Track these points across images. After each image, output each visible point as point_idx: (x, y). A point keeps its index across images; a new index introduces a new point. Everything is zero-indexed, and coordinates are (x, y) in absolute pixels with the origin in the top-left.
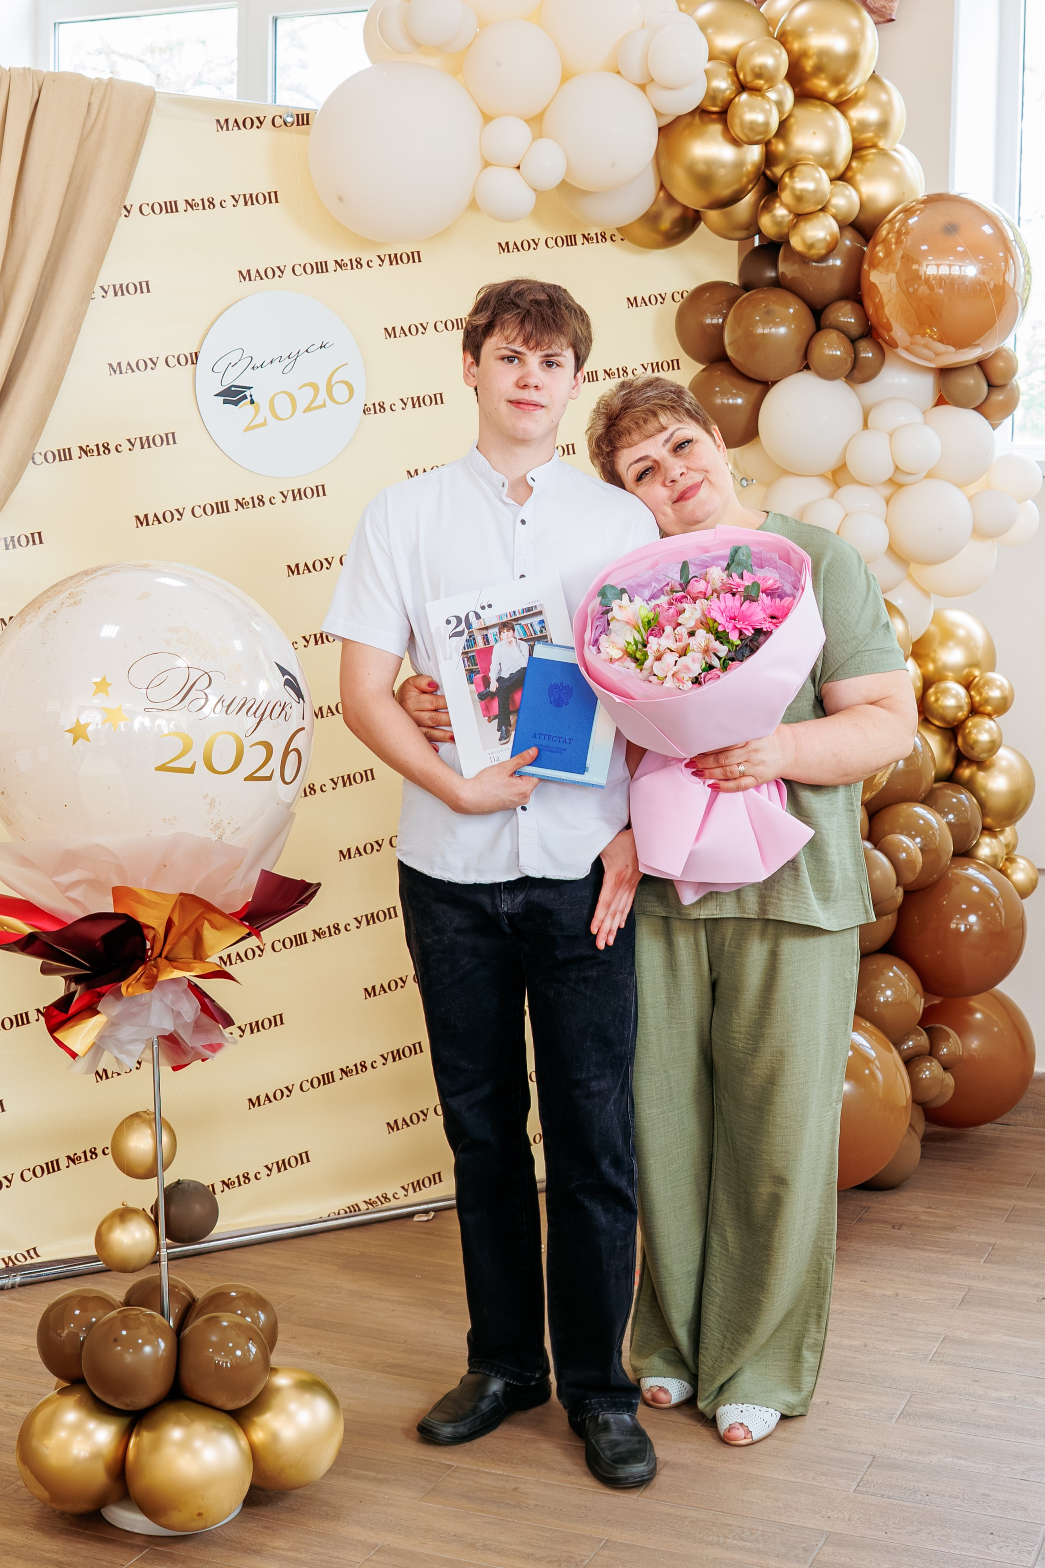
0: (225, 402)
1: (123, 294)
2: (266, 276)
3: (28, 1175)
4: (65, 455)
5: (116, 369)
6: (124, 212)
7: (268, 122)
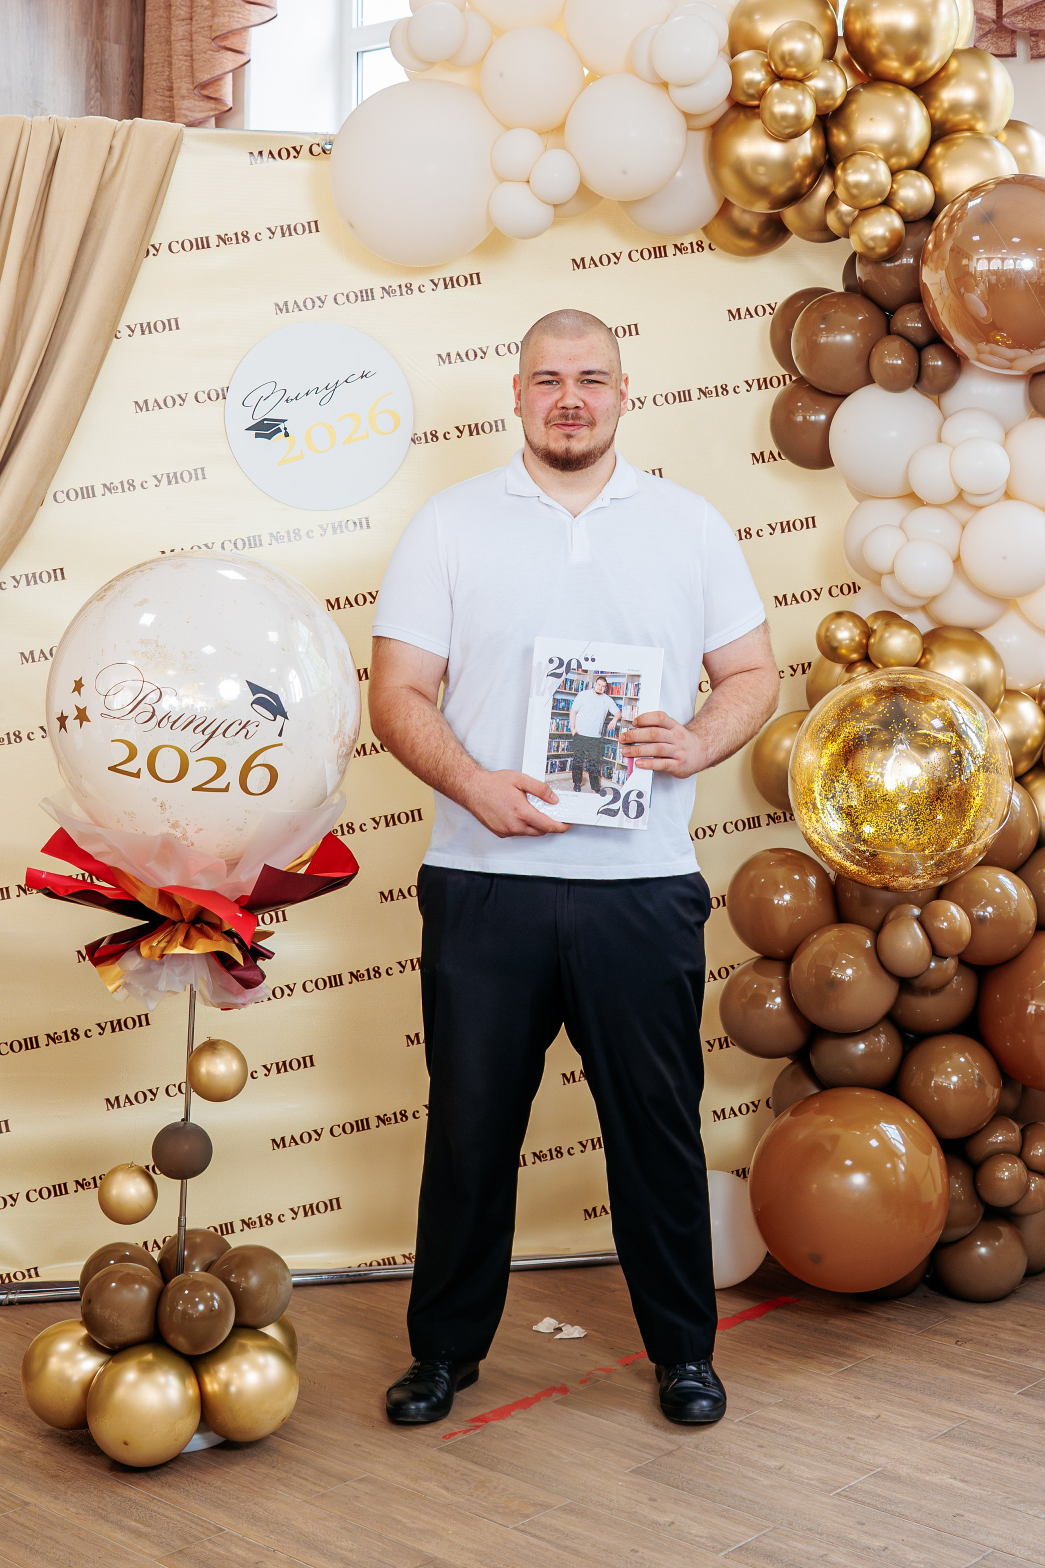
0: (257, 436)
1: (150, 332)
2: (305, 306)
3: (34, 1196)
4: (88, 493)
5: (142, 406)
6: (152, 251)
7: (305, 151)
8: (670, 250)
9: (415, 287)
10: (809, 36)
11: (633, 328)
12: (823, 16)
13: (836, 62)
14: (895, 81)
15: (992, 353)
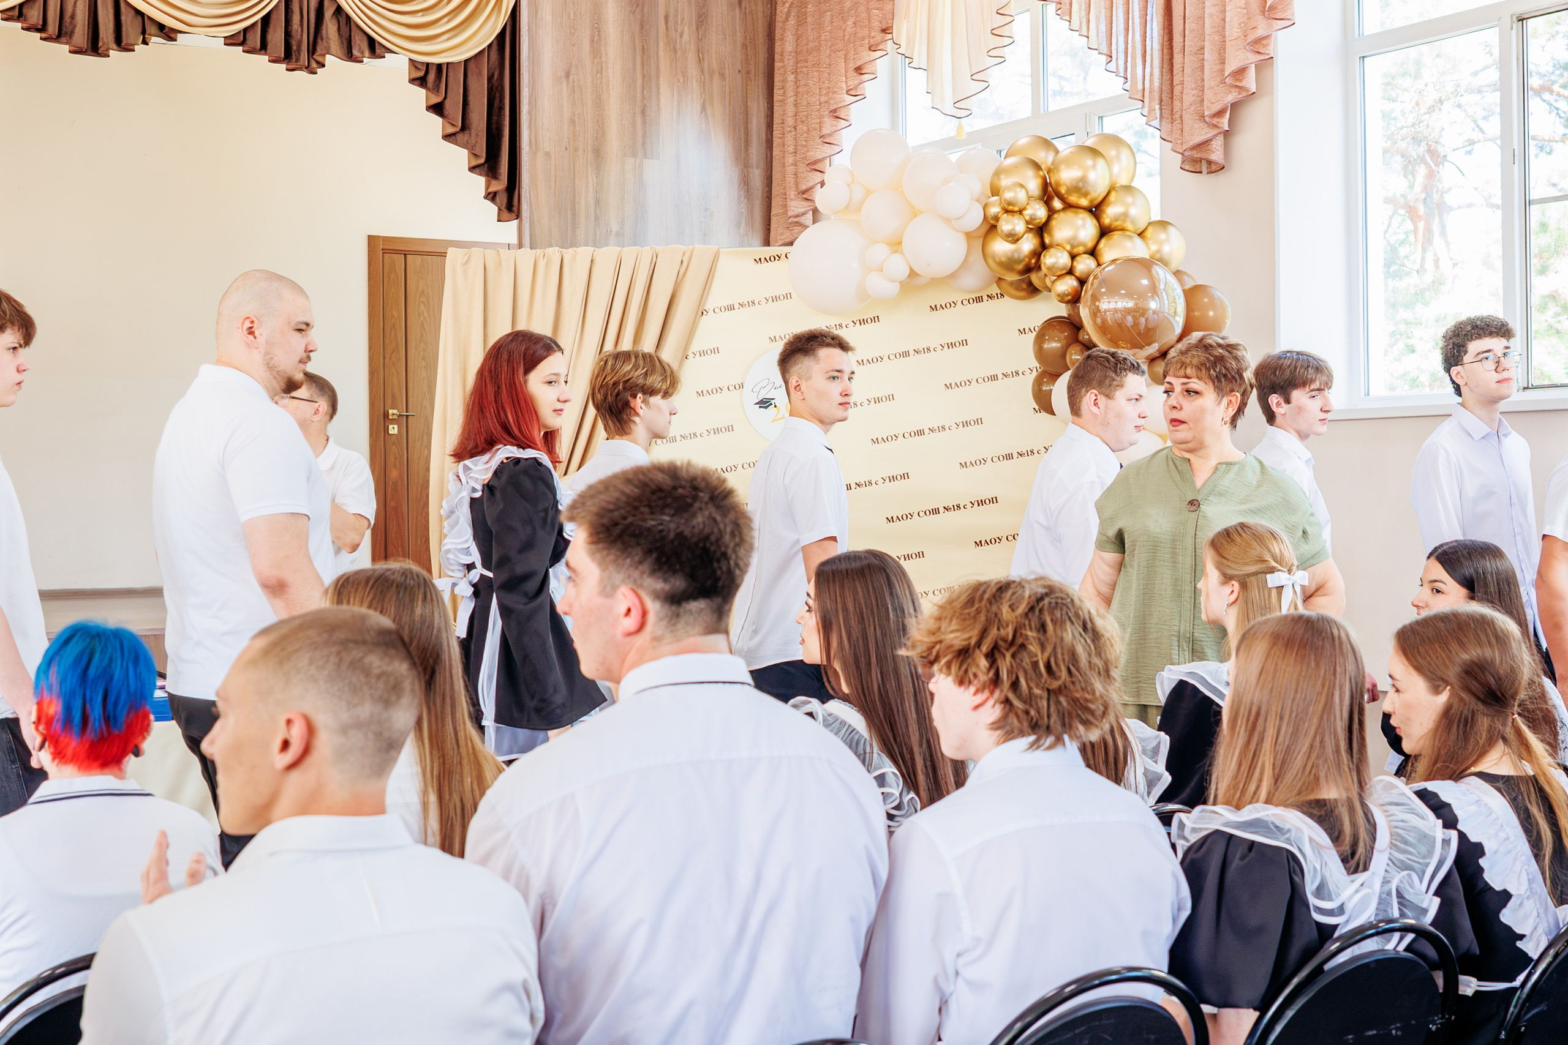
0: (759, 406)
1: (704, 355)
5: (700, 394)
6: (705, 313)
7: (783, 256)
8: (985, 298)
9: (843, 325)
11: (964, 342)
14: (1077, 207)
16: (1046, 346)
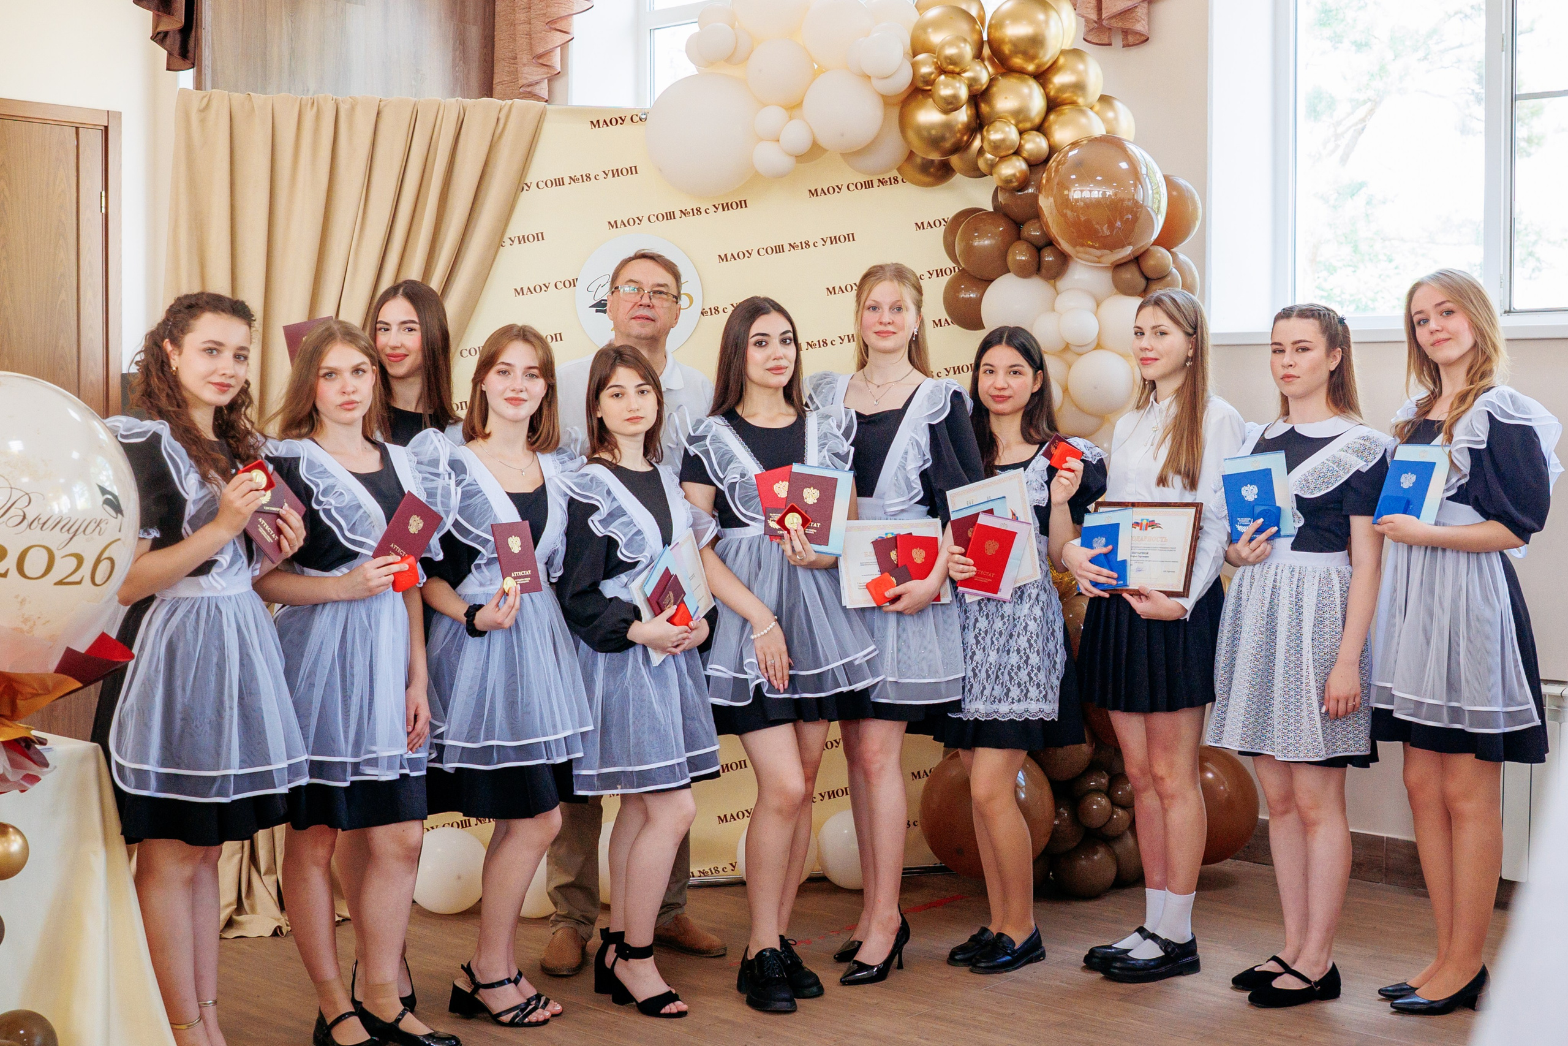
0: (597, 310)
1: (525, 242)
2: (629, 223)
5: (520, 292)
6: (526, 188)
7: (628, 119)
8: (876, 183)
9: (703, 210)
10: (962, 45)
11: (851, 236)
12: (973, 30)
13: (983, 60)
14: (1021, 72)
15: (1087, 253)
16: (976, 244)
